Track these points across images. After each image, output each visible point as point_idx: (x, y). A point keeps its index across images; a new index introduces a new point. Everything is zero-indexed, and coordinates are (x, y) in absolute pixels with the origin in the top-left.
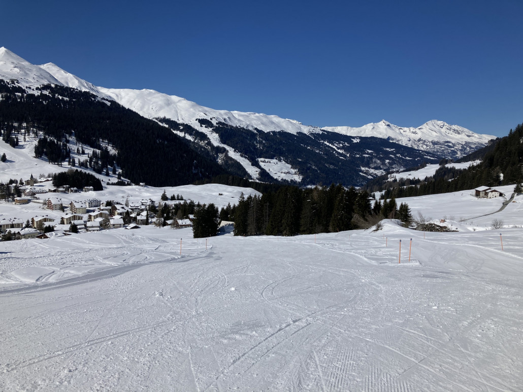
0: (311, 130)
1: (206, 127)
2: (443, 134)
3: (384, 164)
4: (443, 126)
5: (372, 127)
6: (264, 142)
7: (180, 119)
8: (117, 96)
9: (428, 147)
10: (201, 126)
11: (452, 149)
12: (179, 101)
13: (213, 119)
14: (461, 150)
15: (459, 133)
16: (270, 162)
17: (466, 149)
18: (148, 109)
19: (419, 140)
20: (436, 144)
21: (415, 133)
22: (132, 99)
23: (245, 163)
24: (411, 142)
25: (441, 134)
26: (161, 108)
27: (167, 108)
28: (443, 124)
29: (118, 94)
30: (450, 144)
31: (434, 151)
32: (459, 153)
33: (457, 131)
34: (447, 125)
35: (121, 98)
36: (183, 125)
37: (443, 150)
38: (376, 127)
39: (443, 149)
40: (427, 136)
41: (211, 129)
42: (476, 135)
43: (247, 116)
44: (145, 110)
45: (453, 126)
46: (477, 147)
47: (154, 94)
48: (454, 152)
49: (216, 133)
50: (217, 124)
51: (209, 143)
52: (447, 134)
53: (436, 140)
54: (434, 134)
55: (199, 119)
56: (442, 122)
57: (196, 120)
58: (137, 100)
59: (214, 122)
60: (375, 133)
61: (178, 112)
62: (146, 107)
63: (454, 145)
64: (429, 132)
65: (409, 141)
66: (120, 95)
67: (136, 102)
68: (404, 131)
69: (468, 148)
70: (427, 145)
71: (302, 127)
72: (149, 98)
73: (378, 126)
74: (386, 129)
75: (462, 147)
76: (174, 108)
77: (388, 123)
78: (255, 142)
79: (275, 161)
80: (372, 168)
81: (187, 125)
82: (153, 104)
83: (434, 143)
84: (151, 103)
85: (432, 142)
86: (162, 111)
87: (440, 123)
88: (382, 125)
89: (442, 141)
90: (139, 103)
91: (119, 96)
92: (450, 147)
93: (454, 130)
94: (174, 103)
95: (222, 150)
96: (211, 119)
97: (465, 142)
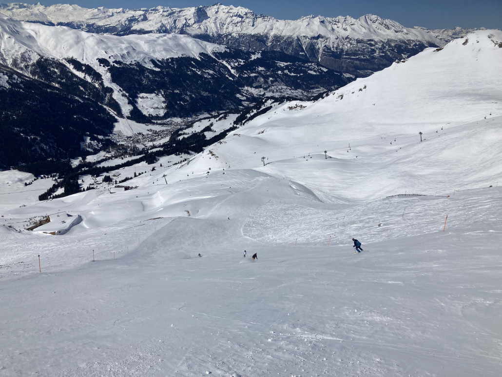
0: (214, 49)
1: (104, 66)
2: (372, 30)
3: (266, 82)
4: (376, 20)
5: (307, 23)
6: (150, 76)
7: (84, 59)
8: (36, 33)
9: (351, 46)
10: (100, 65)
11: (373, 48)
12: (88, 37)
13: (112, 58)
14: (380, 49)
15: (388, 28)
16: (147, 98)
17: (385, 47)
18: (61, 48)
19: (347, 38)
20: (360, 43)
21: (345, 30)
22: (48, 38)
23: (123, 102)
24: (338, 40)
25: (370, 31)
26: (71, 47)
27: (76, 47)
28: (376, 19)
29: (37, 32)
30: (373, 43)
31: (356, 50)
32: (377, 52)
33: (388, 26)
34: (380, 19)
35: (40, 36)
36: (85, 65)
37: (364, 49)
38: (311, 23)
39: (364, 47)
40: (355, 34)
41: (107, 68)
42: (405, 30)
43: (155, 41)
44: (58, 49)
45: (386, 20)
46: (396, 44)
47: (67, 31)
48: (374, 51)
49: (110, 72)
50: (113, 62)
51: (102, 84)
52: (376, 30)
53: (361, 38)
54: (364, 30)
55: (99, 59)
56: (376, 16)
57: (97, 59)
58: (52, 39)
59: (111, 61)
60: (308, 30)
61: (85, 50)
62: (59, 46)
63: (376, 43)
64: (360, 28)
65: (337, 39)
66: (39, 32)
67: (51, 40)
68: (338, 27)
69: (387, 47)
70: (351, 44)
71: (207, 46)
72: (62, 36)
73: (313, 23)
74: (318, 26)
75: (383, 45)
76: (83, 46)
77: (322, 18)
78: (143, 78)
79: (153, 95)
80: (254, 87)
81: (88, 65)
82: (65, 42)
83: (358, 41)
84: (63, 41)
85: (357, 40)
86: (72, 50)
87: (374, 17)
88: (317, 21)
89: (366, 39)
90: (53, 42)
91: (38, 34)
92: (371, 45)
93: (385, 25)
94: (83, 40)
95: (109, 91)
96: (110, 57)
97: (388, 39)
